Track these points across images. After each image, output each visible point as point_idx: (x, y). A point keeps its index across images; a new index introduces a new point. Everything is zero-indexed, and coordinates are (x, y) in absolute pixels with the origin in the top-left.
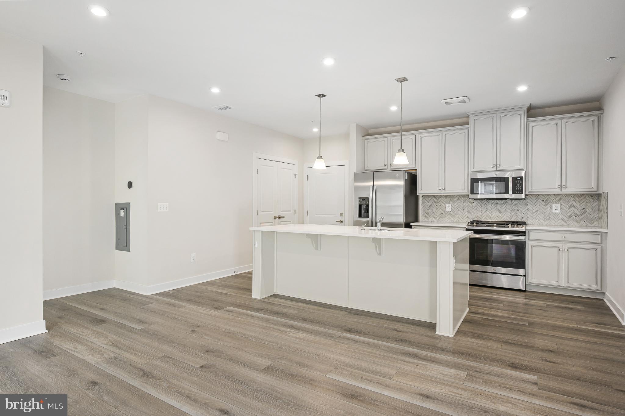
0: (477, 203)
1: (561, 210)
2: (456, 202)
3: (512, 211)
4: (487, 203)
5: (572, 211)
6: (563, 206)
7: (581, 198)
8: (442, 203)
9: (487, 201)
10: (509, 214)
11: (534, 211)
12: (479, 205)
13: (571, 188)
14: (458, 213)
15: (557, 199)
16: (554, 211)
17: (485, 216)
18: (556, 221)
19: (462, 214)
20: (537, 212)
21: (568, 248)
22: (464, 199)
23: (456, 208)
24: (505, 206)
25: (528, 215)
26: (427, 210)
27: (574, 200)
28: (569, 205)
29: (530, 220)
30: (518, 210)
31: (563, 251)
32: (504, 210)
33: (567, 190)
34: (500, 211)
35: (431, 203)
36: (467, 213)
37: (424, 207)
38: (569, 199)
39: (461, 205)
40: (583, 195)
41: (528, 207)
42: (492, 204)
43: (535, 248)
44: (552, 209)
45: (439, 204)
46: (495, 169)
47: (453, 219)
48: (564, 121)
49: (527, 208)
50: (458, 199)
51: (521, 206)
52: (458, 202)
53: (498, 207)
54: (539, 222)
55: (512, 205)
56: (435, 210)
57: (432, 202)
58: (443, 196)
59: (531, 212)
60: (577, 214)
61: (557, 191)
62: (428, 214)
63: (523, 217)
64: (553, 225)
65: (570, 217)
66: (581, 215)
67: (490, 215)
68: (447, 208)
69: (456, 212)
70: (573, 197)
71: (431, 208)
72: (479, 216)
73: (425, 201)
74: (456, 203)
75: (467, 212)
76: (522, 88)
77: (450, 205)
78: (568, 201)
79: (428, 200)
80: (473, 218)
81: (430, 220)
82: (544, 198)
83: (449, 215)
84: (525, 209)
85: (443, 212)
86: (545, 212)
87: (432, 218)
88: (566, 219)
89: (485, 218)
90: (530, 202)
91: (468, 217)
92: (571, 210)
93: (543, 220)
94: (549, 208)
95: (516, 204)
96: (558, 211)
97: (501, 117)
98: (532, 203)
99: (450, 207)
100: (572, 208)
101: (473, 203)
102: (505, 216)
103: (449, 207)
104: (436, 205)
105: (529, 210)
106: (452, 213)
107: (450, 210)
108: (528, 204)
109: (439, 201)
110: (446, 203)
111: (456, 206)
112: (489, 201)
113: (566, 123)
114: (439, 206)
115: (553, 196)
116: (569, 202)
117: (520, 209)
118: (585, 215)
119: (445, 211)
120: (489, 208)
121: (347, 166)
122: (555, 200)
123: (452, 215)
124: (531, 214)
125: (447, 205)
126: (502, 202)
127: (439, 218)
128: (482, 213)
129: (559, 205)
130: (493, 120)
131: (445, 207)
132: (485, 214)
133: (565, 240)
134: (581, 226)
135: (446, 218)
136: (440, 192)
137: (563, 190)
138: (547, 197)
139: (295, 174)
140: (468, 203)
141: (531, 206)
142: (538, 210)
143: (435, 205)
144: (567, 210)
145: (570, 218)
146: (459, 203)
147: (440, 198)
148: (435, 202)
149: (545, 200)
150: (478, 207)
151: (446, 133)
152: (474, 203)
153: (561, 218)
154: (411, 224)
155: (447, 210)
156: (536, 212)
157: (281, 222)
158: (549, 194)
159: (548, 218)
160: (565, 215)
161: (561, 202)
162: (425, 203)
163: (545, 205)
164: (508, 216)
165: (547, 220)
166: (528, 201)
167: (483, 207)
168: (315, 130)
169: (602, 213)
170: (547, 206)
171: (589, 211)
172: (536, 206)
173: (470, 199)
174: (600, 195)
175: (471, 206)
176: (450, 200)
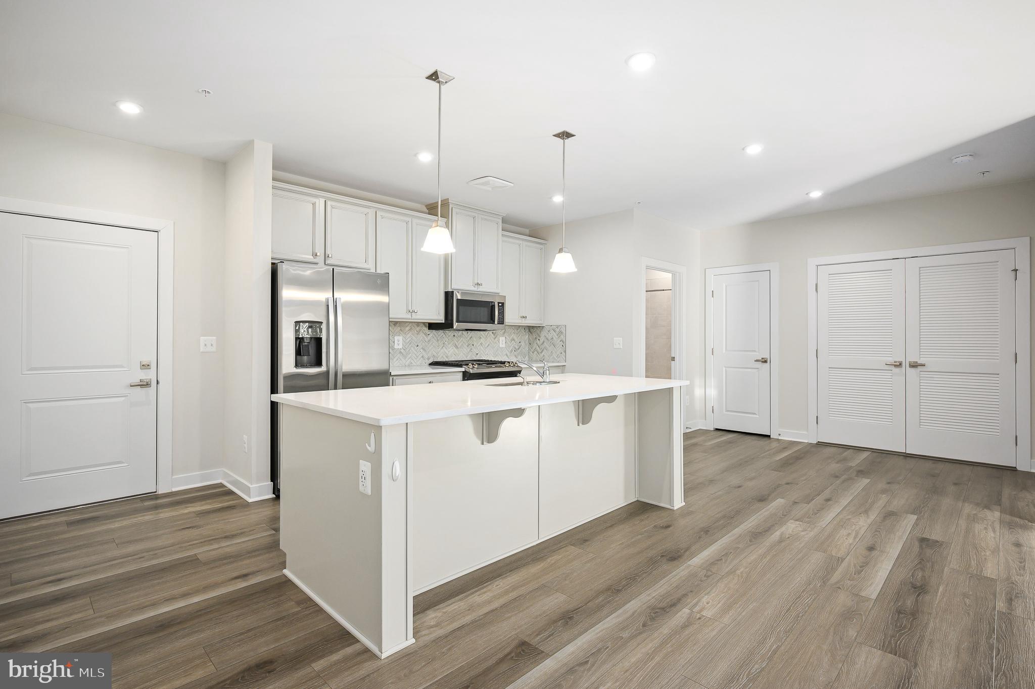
0: (433, 336)
1: (506, 344)
2: (408, 333)
6: (507, 339)
7: (518, 331)
10: (465, 350)
12: (435, 338)
15: (503, 331)
17: (442, 355)
19: (416, 353)
22: (418, 329)
23: (408, 343)
24: (461, 339)
27: (514, 333)
28: (511, 338)
30: (473, 345)
32: (460, 344)
34: (456, 347)
36: (422, 350)
38: (510, 331)
39: (414, 338)
41: (481, 340)
44: (499, 342)
46: (476, 289)
47: (404, 361)
48: (524, 243)
49: (480, 342)
50: (410, 329)
51: (475, 340)
52: (410, 333)
53: (455, 340)
55: (468, 339)
59: (484, 347)
60: (515, 348)
61: (519, 322)
63: (477, 354)
65: (512, 351)
66: (518, 349)
67: (447, 353)
68: (396, 342)
69: (407, 350)
72: (436, 355)
74: (408, 336)
75: (422, 348)
76: (558, 199)
77: (400, 338)
78: (510, 334)
80: (428, 359)
83: (399, 355)
84: (479, 344)
86: (494, 346)
88: (509, 354)
89: (442, 357)
91: (422, 357)
92: (512, 344)
94: (497, 342)
96: (504, 346)
98: (484, 336)
99: (401, 342)
100: (513, 342)
101: (429, 335)
105: (482, 345)
106: (402, 351)
107: (400, 347)
108: (481, 336)
110: (394, 334)
111: (408, 340)
113: (526, 246)
117: (475, 344)
118: (521, 349)
120: (446, 343)
121: (168, 234)
122: (501, 333)
123: (403, 354)
124: (483, 350)
125: (396, 338)
126: (459, 334)
128: (439, 350)
129: (503, 339)
130: (474, 220)
131: (394, 342)
132: (442, 350)
135: (395, 360)
136: (409, 316)
137: (524, 321)
141: (484, 339)
144: (509, 343)
145: (511, 353)
146: (412, 336)
150: (434, 341)
151: (418, 221)
153: (505, 353)
155: (396, 347)
156: (488, 346)
159: (497, 353)
160: (508, 349)
161: (505, 334)
164: (464, 352)
165: (496, 357)
167: (439, 342)
168: (130, 108)
169: (542, 347)
170: (496, 339)
171: (523, 344)
172: (488, 340)
173: (426, 330)
174: (540, 328)
175: (427, 340)
176: (401, 330)
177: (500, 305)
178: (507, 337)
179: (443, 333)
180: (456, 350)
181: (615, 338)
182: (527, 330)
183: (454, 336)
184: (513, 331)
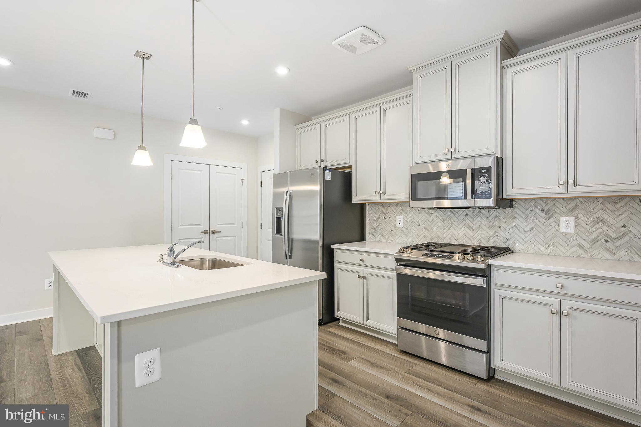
0: (438, 215)
1: (578, 227)
2: (410, 213)
3: (489, 228)
4: (452, 215)
5: (600, 230)
6: (580, 220)
7: (618, 205)
8: (391, 215)
9: (452, 212)
10: (484, 232)
11: (526, 229)
12: (440, 217)
13: (588, 186)
14: (412, 229)
15: (569, 207)
16: (563, 230)
17: (449, 236)
18: (567, 248)
19: (418, 232)
20: (532, 231)
21: (571, 310)
23: (409, 222)
24: (478, 219)
25: (516, 236)
26: (374, 225)
27: (603, 209)
28: (594, 217)
29: (520, 245)
30: (499, 227)
31: (559, 313)
32: (477, 226)
33: (579, 189)
34: (470, 228)
35: (378, 215)
36: (424, 230)
37: (370, 220)
38: (592, 206)
39: (416, 217)
41: (516, 221)
42: (459, 216)
43: (505, 302)
44: (559, 225)
45: (388, 215)
46: (448, 157)
48: (572, 53)
49: (514, 224)
50: (411, 209)
51: (504, 220)
52: (412, 212)
53: (468, 221)
54: (535, 248)
55: (491, 218)
56: (383, 225)
57: (380, 213)
59: (521, 230)
60: (610, 237)
61: (558, 190)
62: (375, 230)
63: (507, 240)
64: (560, 256)
65: (595, 241)
66: (619, 238)
67: (457, 234)
68: (398, 221)
69: (409, 229)
70: (602, 203)
71: (378, 221)
72: (440, 235)
73: (372, 211)
74: (410, 215)
75: (424, 228)
77: (402, 217)
78: (591, 211)
79: (375, 211)
80: (432, 239)
81: (377, 239)
82: (543, 204)
83: (400, 233)
84: (511, 226)
85: (393, 229)
86: (546, 231)
87: (380, 236)
88: (586, 245)
89: (450, 239)
90: (519, 212)
91: (425, 236)
92: (598, 229)
93: (543, 246)
94: (554, 224)
95: (496, 217)
96: (572, 230)
97: (457, 66)
98: (524, 216)
99: (402, 221)
100: (600, 225)
101: (432, 214)
102: (479, 236)
103: (400, 220)
104: (385, 218)
105: (518, 227)
106: (404, 229)
107: (402, 225)
108: (516, 216)
109: (388, 211)
110: (396, 214)
111: (409, 220)
112: (454, 211)
113: (577, 56)
114: (388, 219)
115: (562, 201)
116: (593, 213)
117: (503, 225)
118: (626, 238)
119: (395, 227)
120: (455, 223)
122: (564, 210)
123: (404, 233)
124: (521, 235)
125: (398, 217)
126: (474, 213)
127: (389, 237)
128: (445, 230)
129: (572, 219)
130: (446, 73)
131: (396, 221)
132: (449, 232)
133: (565, 291)
135: (397, 237)
136: (377, 197)
137: (571, 189)
138: (551, 204)
139: (242, 180)
140: (426, 214)
141: (522, 220)
142: (533, 228)
143: (383, 218)
144: (588, 227)
145: (594, 243)
146: (413, 215)
147: (390, 206)
148: (383, 213)
149: (546, 208)
150: (439, 220)
151: (385, 107)
152: (434, 215)
153: (575, 242)
154: (333, 246)
155: (398, 225)
156: (530, 230)
157: (217, 237)
158: (554, 199)
159: (553, 241)
160: (585, 237)
161: (576, 212)
162: (371, 215)
163: (547, 219)
164: (483, 236)
165: (550, 246)
166: (517, 210)
167: (446, 222)
168: (245, 122)
170: (551, 220)
172: (531, 220)
175: (430, 220)
176: (402, 209)
177: (483, 171)
178: (580, 215)
179: (450, 212)
180: (469, 232)
183: (467, 215)
184: (601, 206)
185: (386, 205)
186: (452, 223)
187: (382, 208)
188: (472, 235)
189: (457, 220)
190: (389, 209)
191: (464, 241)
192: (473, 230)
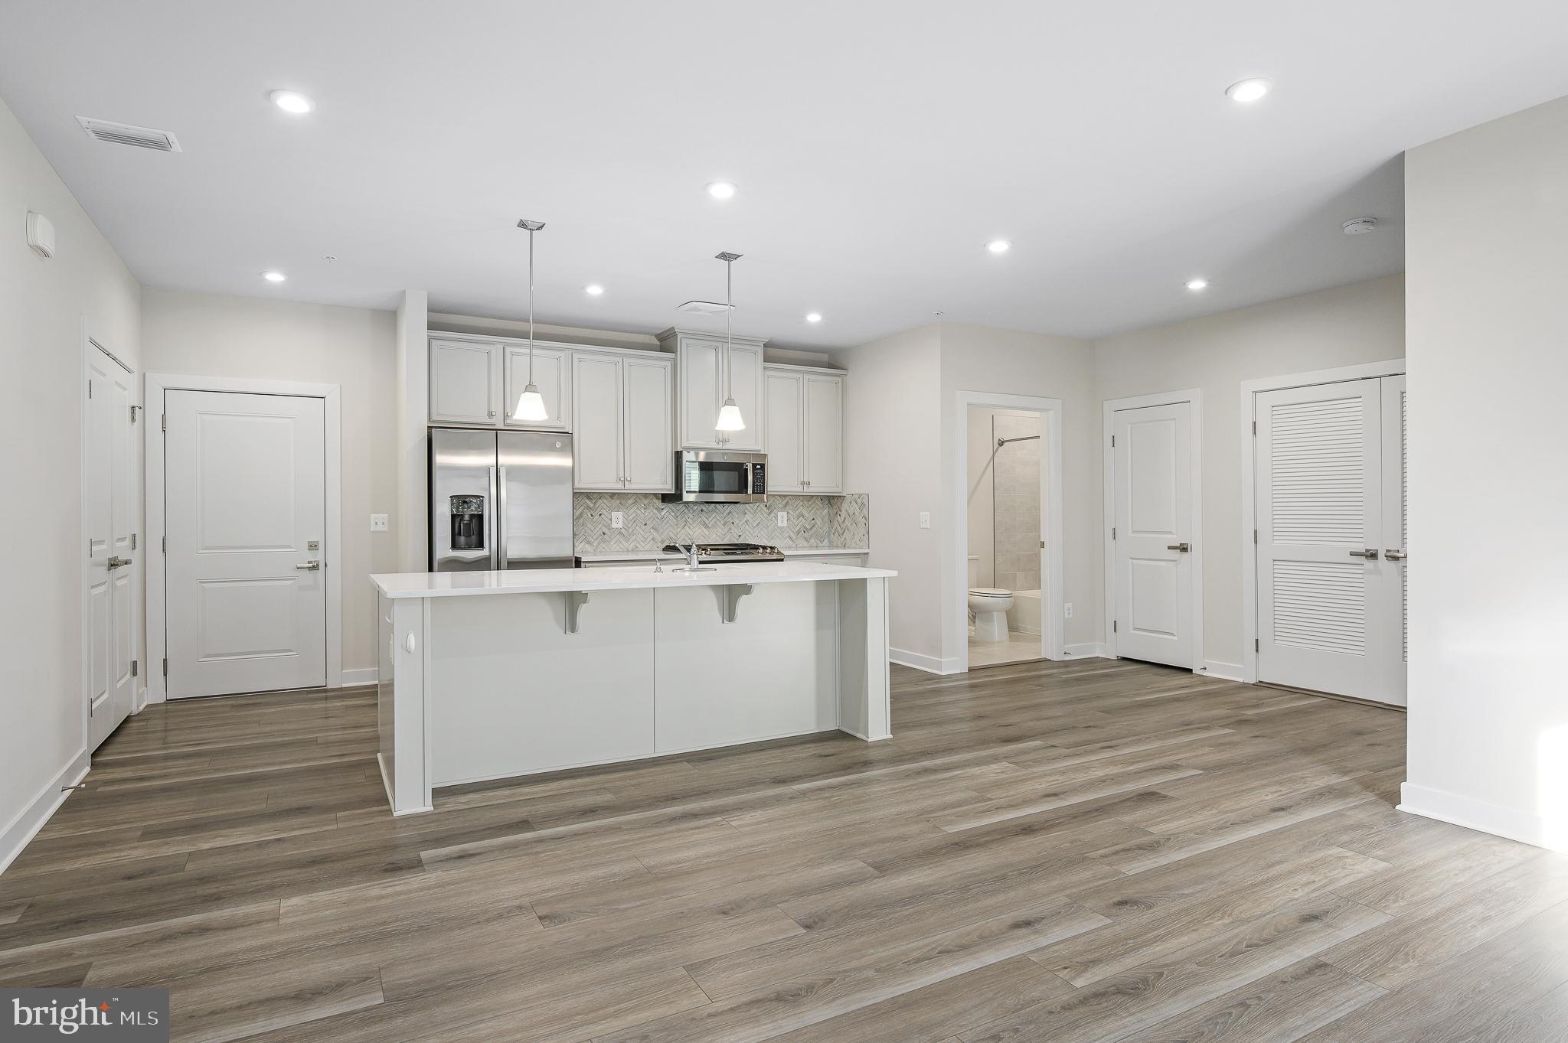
0: (670, 511)
1: (788, 521)
2: (631, 508)
3: (724, 525)
4: (686, 511)
6: (790, 515)
7: (810, 503)
8: (603, 511)
9: (687, 507)
10: (720, 530)
11: (754, 524)
12: (673, 514)
13: (815, 487)
14: (636, 531)
15: (784, 502)
16: (779, 523)
17: (683, 536)
18: (782, 540)
19: (643, 534)
22: (646, 502)
23: (632, 520)
24: (714, 515)
25: (747, 532)
27: (802, 506)
28: (797, 513)
30: (733, 523)
32: (712, 523)
33: (811, 489)
34: (707, 527)
38: (796, 503)
39: (642, 515)
40: (813, 496)
42: (694, 511)
44: (777, 519)
45: (596, 512)
46: (721, 446)
47: (626, 545)
49: (745, 519)
50: (635, 502)
51: (736, 516)
52: (635, 508)
53: (704, 517)
55: (725, 514)
56: (589, 525)
57: (583, 507)
58: (606, 495)
60: (805, 527)
61: (798, 489)
63: (740, 536)
65: (799, 532)
66: (811, 528)
67: (692, 533)
68: (614, 520)
69: (631, 530)
70: (802, 501)
71: (581, 521)
74: (632, 511)
75: (653, 528)
76: (814, 318)
77: (620, 514)
78: (796, 508)
80: (662, 542)
83: (618, 536)
84: (743, 522)
85: (605, 530)
86: (769, 525)
87: (584, 543)
88: (794, 537)
89: (684, 539)
91: (653, 539)
92: (800, 522)
93: (767, 540)
94: (774, 519)
95: (730, 512)
96: (785, 524)
98: (752, 511)
99: (620, 520)
100: (801, 518)
101: (663, 509)
102: (715, 534)
103: (618, 519)
104: (592, 515)
105: (748, 523)
106: (623, 531)
107: (621, 525)
108: (746, 511)
109: (597, 506)
110: (611, 510)
111: (631, 517)
113: (809, 381)
114: (597, 517)
115: (779, 498)
117: (736, 521)
118: (815, 528)
119: (609, 528)
120: (690, 520)
121: (333, 400)
122: (780, 506)
123: (624, 536)
124: (750, 531)
125: (614, 514)
127: (599, 544)
128: (678, 530)
129: (785, 514)
130: (717, 353)
131: (611, 520)
132: (683, 531)
134: (811, 547)
135: (612, 543)
136: (620, 486)
137: (806, 488)
138: (772, 500)
139: (133, 407)
140: (654, 510)
141: (751, 515)
142: (759, 523)
143: (590, 515)
144: (795, 521)
145: (798, 534)
146: (638, 511)
147: (600, 498)
148: (589, 508)
149: (768, 504)
150: (671, 517)
151: (633, 361)
152: (664, 511)
153: (787, 534)
155: (614, 525)
156: (757, 525)
157: (118, 579)
159: (773, 535)
160: (793, 529)
161: (787, 508)
163: (770, 513)
164: (718, 533)
165: (771, 539)
167: (679, 519)
169: (843, 526)
170: (772, 515)
171: (819, 522)
173: (658, 503)
174: (841, 498)
176: (620, 503)
177: (758, 467)
178: (790, 511)
179: (684, 508)
181: (921, 513)
182: (827, 502)
183: (702, 510)
184: (801, 503)
185: (595, 496)
186: (686, 521)
187: (588, 501)
188: (707, 533)
189: (692, 516)
190: (600, 501)
191: (700, 541)
192: (709, 528)
